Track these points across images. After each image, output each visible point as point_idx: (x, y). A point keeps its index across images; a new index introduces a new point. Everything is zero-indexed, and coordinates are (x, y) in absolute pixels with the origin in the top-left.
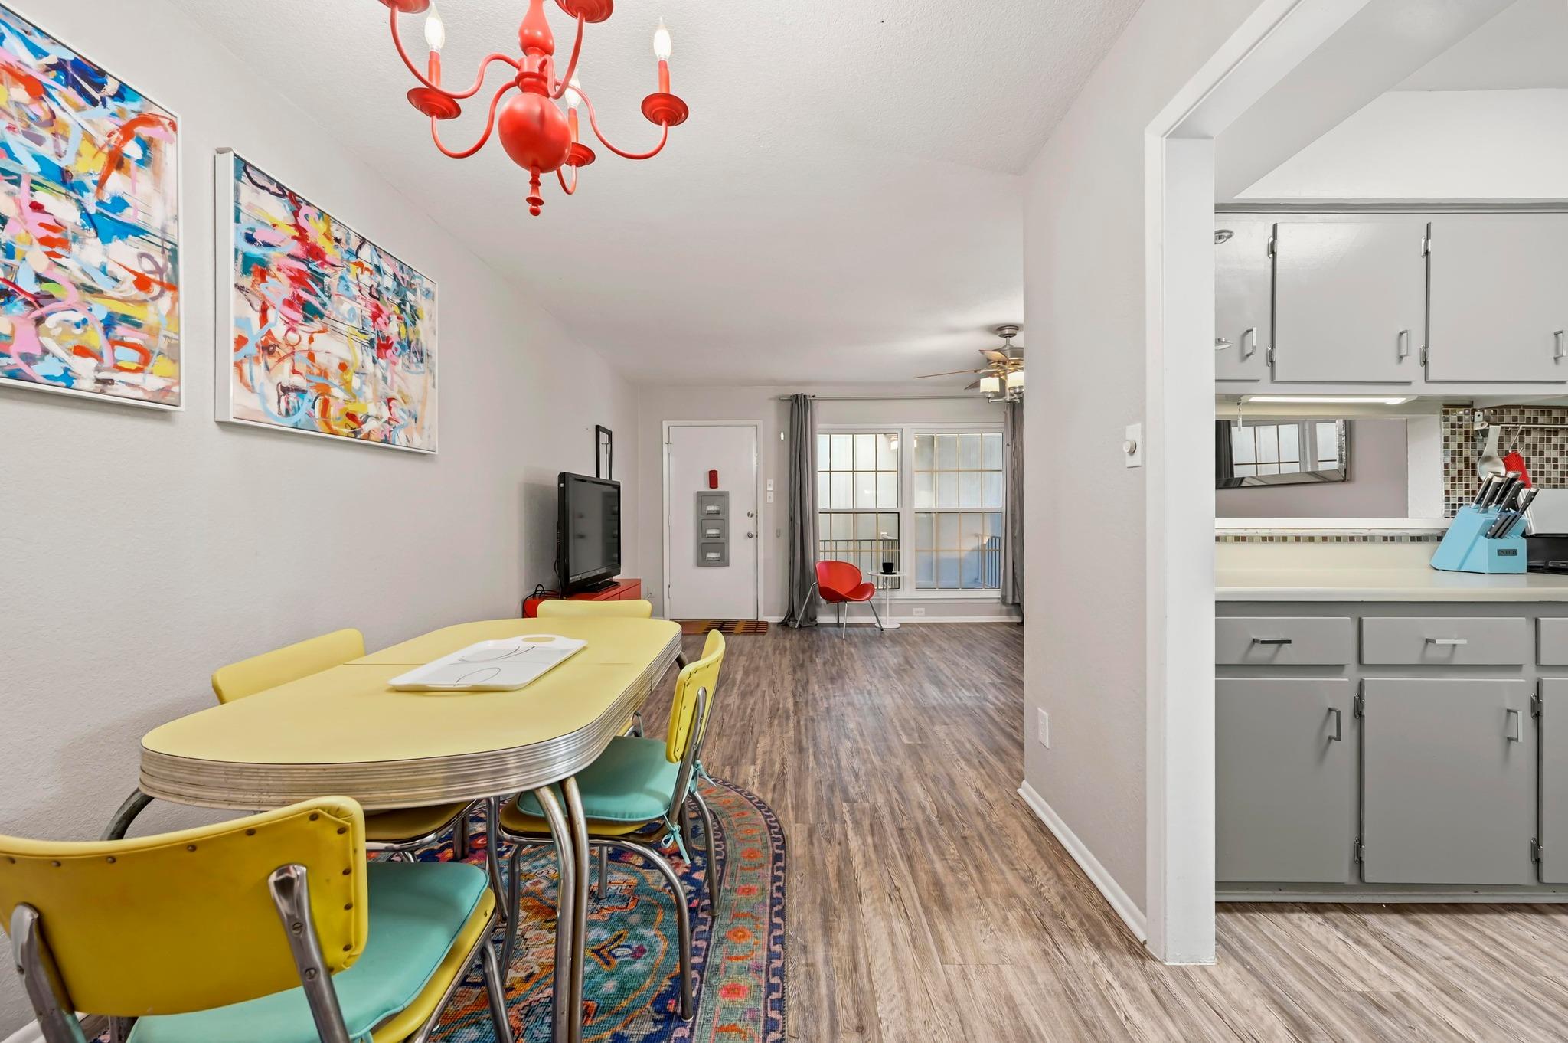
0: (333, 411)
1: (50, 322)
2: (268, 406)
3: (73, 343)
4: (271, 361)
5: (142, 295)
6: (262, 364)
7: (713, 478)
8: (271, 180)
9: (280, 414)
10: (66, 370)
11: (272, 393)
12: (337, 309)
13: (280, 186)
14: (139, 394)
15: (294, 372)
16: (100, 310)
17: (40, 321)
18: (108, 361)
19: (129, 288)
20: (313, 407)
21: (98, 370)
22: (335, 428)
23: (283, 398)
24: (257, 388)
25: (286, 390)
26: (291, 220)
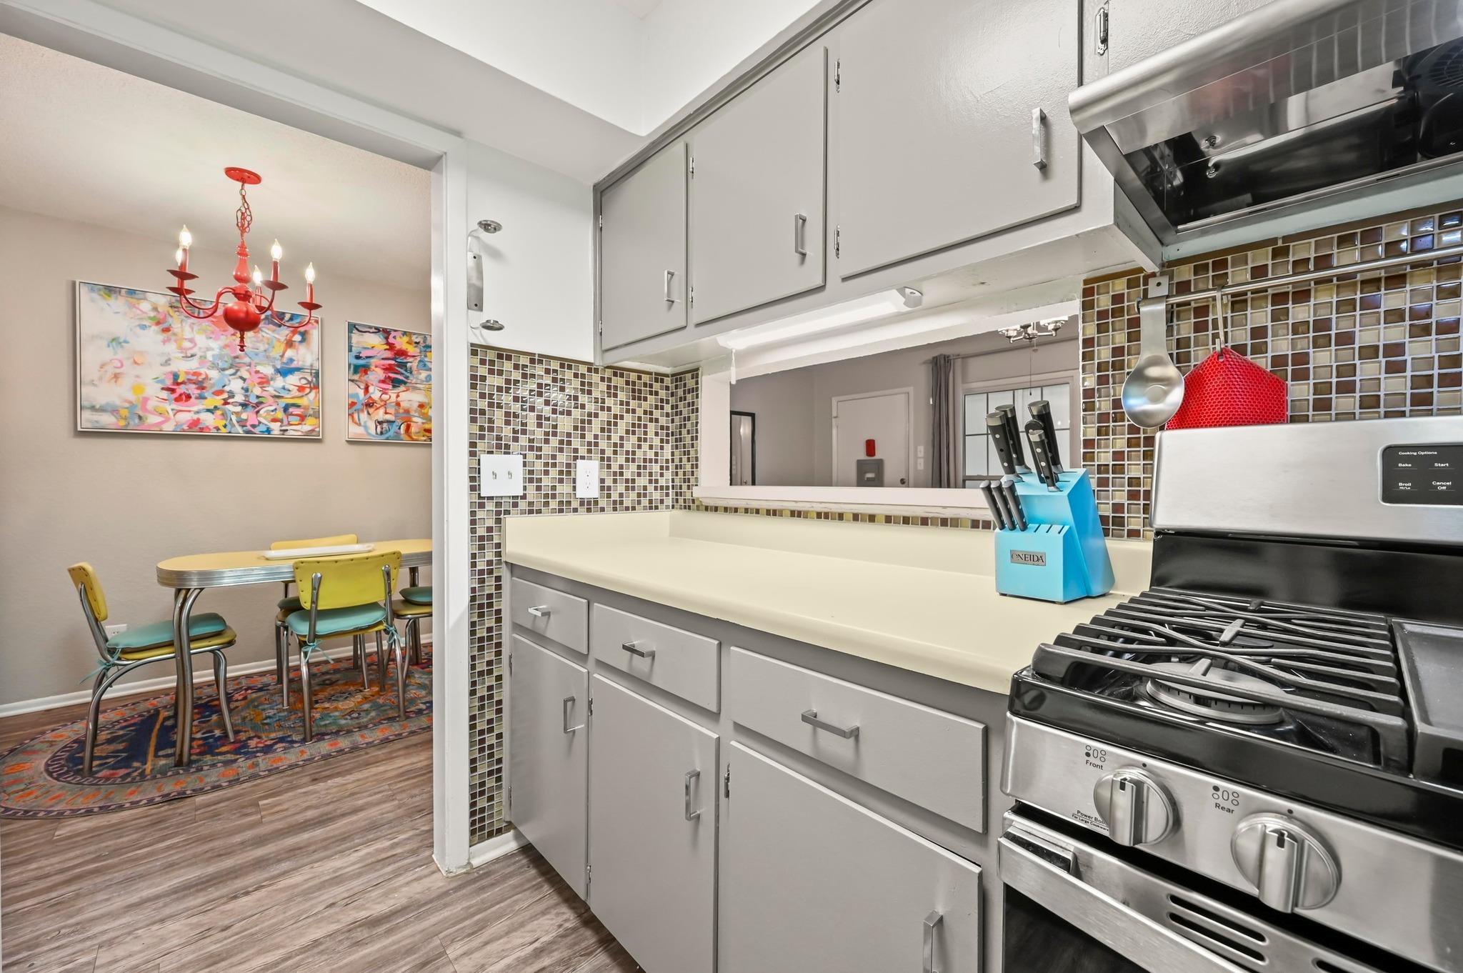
0: (413, 429)
1: (261, 412)
2: (370, 431)
3: (270, 418)
4: (371, 410)
5: (300, 394)
6: (366, 412)
7: (870, 446)
8: (370, 327)
9: (377, 434)
10: (268, 428)
11: (372, 425)
12: (417, 378)
13: (376, 328)
14: (300, 433)
15: (386, 413)
16: (282, 403)
17: (258, 412)
18: (285, 422)
19: (295, 392)
20: (400, 428)
21: (281, 426)
22: (415, 437)
23: (379, 427)
24: (362, 424)
25: (381, 423)
26: (384, 341)
